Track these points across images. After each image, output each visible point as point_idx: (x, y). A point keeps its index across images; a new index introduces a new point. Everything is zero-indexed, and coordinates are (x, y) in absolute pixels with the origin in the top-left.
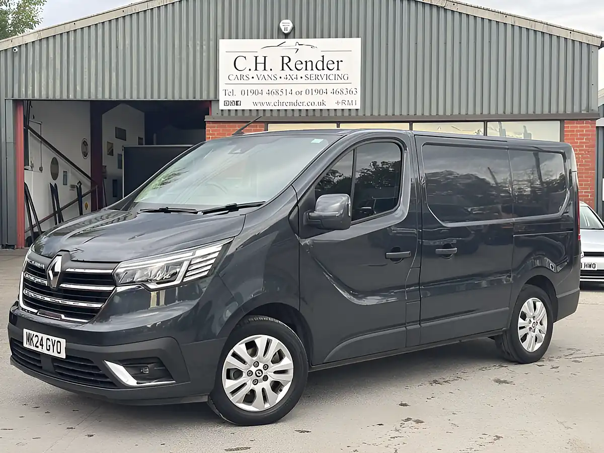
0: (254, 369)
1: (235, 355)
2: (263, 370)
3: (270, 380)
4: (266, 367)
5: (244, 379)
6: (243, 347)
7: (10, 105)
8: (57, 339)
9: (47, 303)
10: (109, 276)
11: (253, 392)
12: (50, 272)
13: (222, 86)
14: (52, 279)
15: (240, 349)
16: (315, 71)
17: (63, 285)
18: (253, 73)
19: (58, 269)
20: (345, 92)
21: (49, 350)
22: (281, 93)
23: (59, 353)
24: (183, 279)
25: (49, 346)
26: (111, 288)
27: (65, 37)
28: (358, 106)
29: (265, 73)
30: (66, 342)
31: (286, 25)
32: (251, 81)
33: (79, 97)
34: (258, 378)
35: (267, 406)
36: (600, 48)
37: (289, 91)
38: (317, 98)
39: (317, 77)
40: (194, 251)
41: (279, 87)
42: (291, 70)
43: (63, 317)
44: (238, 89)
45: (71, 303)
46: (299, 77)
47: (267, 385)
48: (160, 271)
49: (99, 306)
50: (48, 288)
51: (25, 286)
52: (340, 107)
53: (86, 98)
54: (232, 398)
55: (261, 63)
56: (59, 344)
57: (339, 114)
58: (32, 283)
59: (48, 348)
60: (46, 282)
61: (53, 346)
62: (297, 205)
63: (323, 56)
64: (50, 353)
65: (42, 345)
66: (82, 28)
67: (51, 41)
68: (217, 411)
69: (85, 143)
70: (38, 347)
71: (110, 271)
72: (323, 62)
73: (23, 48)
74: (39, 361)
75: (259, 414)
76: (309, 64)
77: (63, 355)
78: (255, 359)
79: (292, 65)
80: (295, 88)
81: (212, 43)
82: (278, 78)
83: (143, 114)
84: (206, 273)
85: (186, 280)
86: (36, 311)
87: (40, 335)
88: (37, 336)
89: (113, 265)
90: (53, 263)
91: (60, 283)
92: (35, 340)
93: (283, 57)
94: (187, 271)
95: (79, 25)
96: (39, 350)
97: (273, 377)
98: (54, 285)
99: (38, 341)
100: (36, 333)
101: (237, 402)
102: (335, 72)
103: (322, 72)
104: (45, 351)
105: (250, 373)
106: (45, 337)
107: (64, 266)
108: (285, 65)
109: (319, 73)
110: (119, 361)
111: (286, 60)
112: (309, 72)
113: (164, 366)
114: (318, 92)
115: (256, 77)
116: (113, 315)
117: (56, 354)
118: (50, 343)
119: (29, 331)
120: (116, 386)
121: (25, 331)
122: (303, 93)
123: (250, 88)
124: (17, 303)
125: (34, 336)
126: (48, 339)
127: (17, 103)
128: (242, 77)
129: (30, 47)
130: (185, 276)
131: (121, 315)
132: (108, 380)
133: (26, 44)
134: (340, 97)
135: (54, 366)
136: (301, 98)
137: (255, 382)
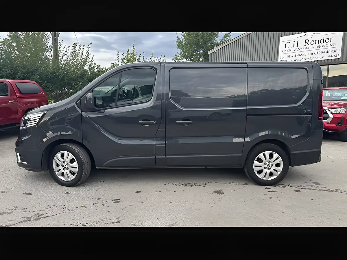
13: (280, 55)
16: (320, 44)
18: (293, 48)
20: (333, 51)
22: (303, 55)
28: (339, 57)
29: (297, 48)
32: (291, 51)
37: (307, 54)
38: (319, 55)
39: (320, 47)
41: (302, 53)
42: (308, 45)
44: (286, 56)
46: (312, 47)
52: (330, 58)
55: (296, 44)
57: (329, 61)
63: (324, 37)
72: (324, 40)
76: (317, 41)
79: (309, 43)
80: (310, 52)
82: (303, 49)
93: (305, 40)
102: (329, 43)
103: (323, 44)
108: (306, 43)
109: (321, 44)
111: (307, 41)
112: (317, 45)
114: (321, 53)
115: (293, 50)
122: (314, 54)
123: (291, 54)
128: (288, 51)
134: (330, 54)
136: (312, 56)
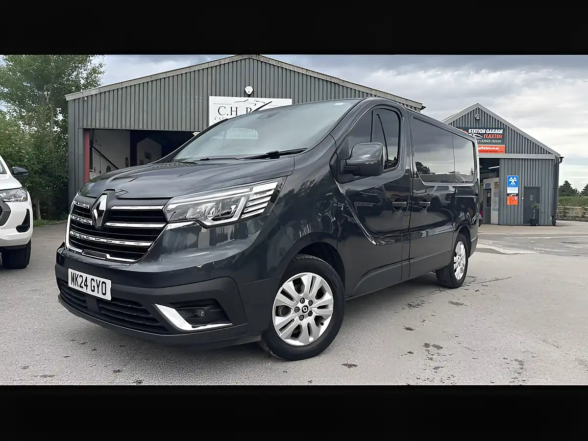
0: (300, 305)
1: (284, 293)
2: (308, 306)
3: (314, 314)
4: (311, 303)
5: (292, 315)
6: (291, 283)
7: (81, 131)
8: (102, 280)
9: (93, 243)
10: (160, 212)
11: (299, 327)
12: (95, 211)
14: (97, 218)
15: (289, 287)
17: (108, 224)
19: (103, 207)
21: (93, 291)
23: (104, 294)
24: (241, 216)
25: (94, 286)
26: (161, 226)
27: (116, 92)
30: (112, 283)
31: (249, 90)
33: (124, 128)
34: (304, 314)
35: (311, 339)
36: (421, 109)
40: (252, 187)
43: (108, 256)
45: (117, 242)
47: (311, 320)
48: (214, 208)
49: (149, 244)
50: (93, 227)
51: (71, 228)
53: (128, 128)
54: (281, 335)
56: (104, 284)
58: (79, 224)
59: (93, 289)
60: (91, 222)
61: (98, 286)
62: (335, 152)
64: (95, 294)
65: (86, 286)
66: (126, 87)
67: (107, 94)
68: (267, 349)
69: (127, 159)
70: (82, 287)
71: (161, 208)
73: (90, 98)
74: (84, 301)
75: (305, 348)
77: (108, 297)
78: (302, 295)
81: (205, 98)
83: (160, 146)
84: (262, 211)
85: (244, 216)
86: (81, 251)
87: (84, 275)
88: (81, 276)
89: (164, 201)
90: (98, 203)
91: (105, 221)
92: (79, 280)
94: (245, 207)
95: (124, 85)
96: (84, 290)
97: (316, 312)
98: (99, 224)
99: (82, 282)
100: (80, 273)
101: (286, 339)
104: (89, 292)
105: (297, 309)
106: (90, 277)
107: (110, 204)
110: (171, 304)
113: (220, 307)
116: (163, 253)
117: (100, 296)
118: (94, 284)
119: (74, 271)
120: (167, 331)
121: (70, 271)
124: (64, 244)
125: (79, 276)
126: (92, 279)
127: (86, 130)
129: (94, 98)
130: (242, 213)
131: (171, 254)
132: (158, 324)
133: (92, 95)
135: (99, 307)
137: (302, 318)
